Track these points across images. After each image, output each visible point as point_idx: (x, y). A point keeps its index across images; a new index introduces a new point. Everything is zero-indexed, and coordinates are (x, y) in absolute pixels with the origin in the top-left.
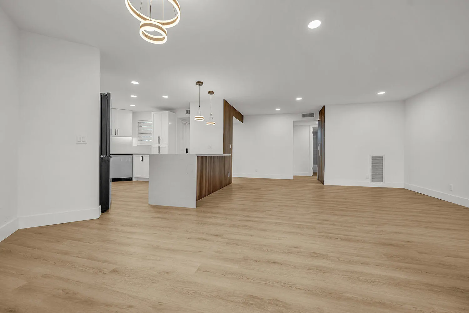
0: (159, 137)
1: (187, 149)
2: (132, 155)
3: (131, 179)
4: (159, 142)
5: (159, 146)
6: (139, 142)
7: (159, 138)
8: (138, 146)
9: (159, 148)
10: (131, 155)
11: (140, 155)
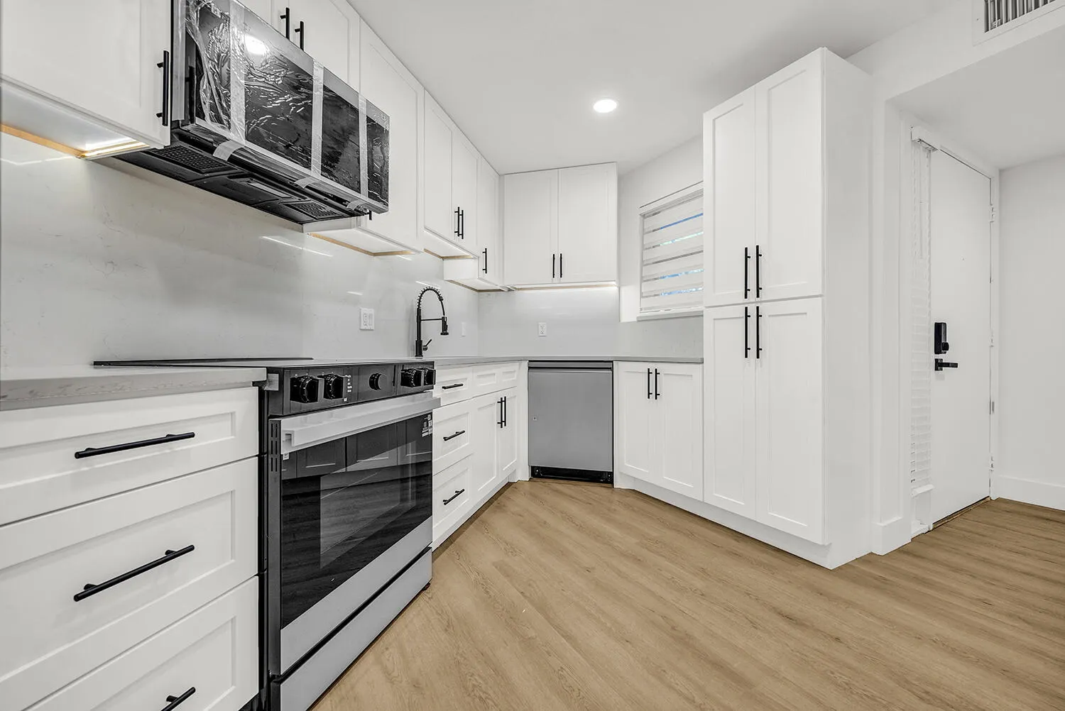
0: (752, 253)
1: (939, 329)
2: (609, 365)
3: (604, 478)
4: (753, 284)
5: (752, 312)
6: (647, 303)
7: (753, 258)
8: (640, 320)
9: (752, 320)
10: (606, 365)
11: (645, 367)
